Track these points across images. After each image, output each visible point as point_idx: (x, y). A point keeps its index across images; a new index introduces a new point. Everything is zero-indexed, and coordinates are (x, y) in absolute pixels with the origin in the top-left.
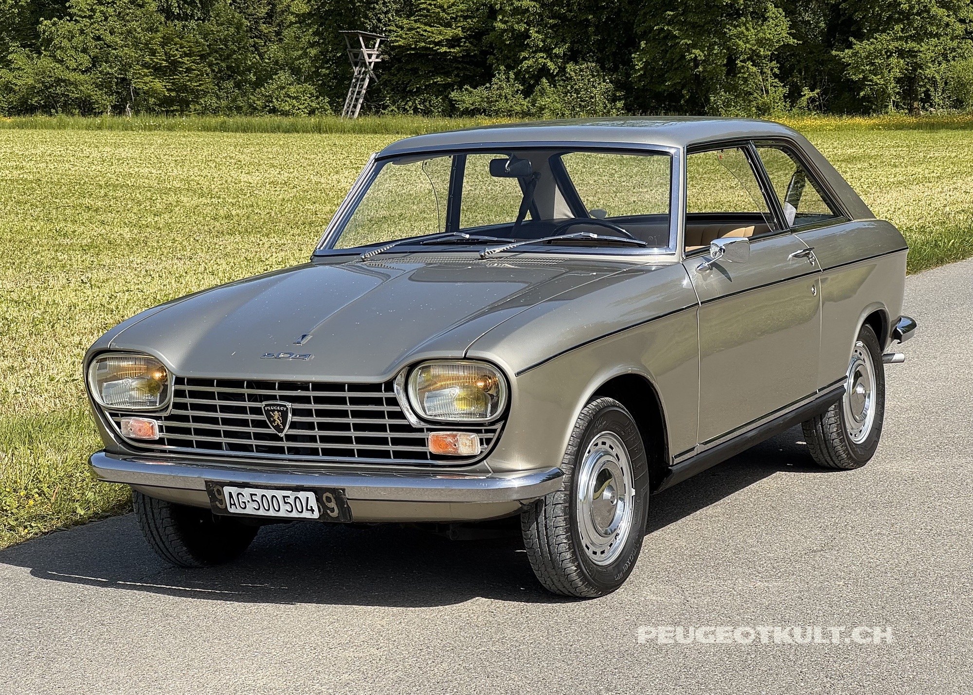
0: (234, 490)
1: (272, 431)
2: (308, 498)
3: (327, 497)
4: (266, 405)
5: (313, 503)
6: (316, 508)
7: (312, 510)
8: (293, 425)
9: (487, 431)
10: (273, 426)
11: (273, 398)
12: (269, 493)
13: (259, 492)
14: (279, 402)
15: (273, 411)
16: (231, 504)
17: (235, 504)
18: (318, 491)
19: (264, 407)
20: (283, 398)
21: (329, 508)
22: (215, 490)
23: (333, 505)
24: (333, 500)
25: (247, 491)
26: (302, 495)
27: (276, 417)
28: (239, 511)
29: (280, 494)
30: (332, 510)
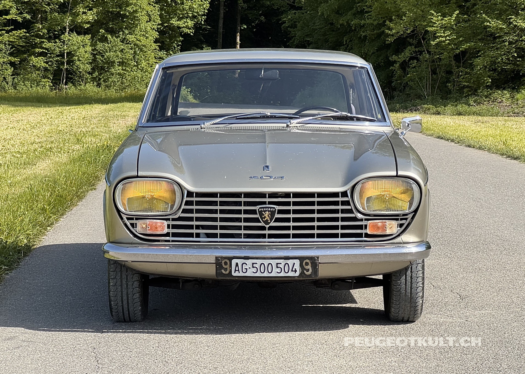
0: (240, 262)
1: (262, 224)
2: (294, 263)
3: (306, 263)
4: (260, 208)
5: (297, 267)
6: (298, 270)
7: (296, 271)
8: (277, 220)
9: (401, 219)
10: (263, 221)
11: (264, 203)
12: (266, 262)
13: (259, 262)
14: (267, 206)
15: (265, 211)
16: (236, 270)
17: (238, 270)
18: (301, 259)
19: (258, 210)
20: (270, 203)
21: (305, 269)
22: (223, 262)
23: (309, 267)
24: (310, 264)
25: (249, 262)
26: (290, 262)
27: (266, 215)
28: (241, 274)
29: (274, 262)
30: (308, 270)
